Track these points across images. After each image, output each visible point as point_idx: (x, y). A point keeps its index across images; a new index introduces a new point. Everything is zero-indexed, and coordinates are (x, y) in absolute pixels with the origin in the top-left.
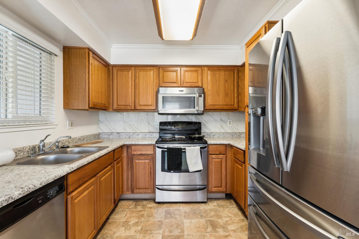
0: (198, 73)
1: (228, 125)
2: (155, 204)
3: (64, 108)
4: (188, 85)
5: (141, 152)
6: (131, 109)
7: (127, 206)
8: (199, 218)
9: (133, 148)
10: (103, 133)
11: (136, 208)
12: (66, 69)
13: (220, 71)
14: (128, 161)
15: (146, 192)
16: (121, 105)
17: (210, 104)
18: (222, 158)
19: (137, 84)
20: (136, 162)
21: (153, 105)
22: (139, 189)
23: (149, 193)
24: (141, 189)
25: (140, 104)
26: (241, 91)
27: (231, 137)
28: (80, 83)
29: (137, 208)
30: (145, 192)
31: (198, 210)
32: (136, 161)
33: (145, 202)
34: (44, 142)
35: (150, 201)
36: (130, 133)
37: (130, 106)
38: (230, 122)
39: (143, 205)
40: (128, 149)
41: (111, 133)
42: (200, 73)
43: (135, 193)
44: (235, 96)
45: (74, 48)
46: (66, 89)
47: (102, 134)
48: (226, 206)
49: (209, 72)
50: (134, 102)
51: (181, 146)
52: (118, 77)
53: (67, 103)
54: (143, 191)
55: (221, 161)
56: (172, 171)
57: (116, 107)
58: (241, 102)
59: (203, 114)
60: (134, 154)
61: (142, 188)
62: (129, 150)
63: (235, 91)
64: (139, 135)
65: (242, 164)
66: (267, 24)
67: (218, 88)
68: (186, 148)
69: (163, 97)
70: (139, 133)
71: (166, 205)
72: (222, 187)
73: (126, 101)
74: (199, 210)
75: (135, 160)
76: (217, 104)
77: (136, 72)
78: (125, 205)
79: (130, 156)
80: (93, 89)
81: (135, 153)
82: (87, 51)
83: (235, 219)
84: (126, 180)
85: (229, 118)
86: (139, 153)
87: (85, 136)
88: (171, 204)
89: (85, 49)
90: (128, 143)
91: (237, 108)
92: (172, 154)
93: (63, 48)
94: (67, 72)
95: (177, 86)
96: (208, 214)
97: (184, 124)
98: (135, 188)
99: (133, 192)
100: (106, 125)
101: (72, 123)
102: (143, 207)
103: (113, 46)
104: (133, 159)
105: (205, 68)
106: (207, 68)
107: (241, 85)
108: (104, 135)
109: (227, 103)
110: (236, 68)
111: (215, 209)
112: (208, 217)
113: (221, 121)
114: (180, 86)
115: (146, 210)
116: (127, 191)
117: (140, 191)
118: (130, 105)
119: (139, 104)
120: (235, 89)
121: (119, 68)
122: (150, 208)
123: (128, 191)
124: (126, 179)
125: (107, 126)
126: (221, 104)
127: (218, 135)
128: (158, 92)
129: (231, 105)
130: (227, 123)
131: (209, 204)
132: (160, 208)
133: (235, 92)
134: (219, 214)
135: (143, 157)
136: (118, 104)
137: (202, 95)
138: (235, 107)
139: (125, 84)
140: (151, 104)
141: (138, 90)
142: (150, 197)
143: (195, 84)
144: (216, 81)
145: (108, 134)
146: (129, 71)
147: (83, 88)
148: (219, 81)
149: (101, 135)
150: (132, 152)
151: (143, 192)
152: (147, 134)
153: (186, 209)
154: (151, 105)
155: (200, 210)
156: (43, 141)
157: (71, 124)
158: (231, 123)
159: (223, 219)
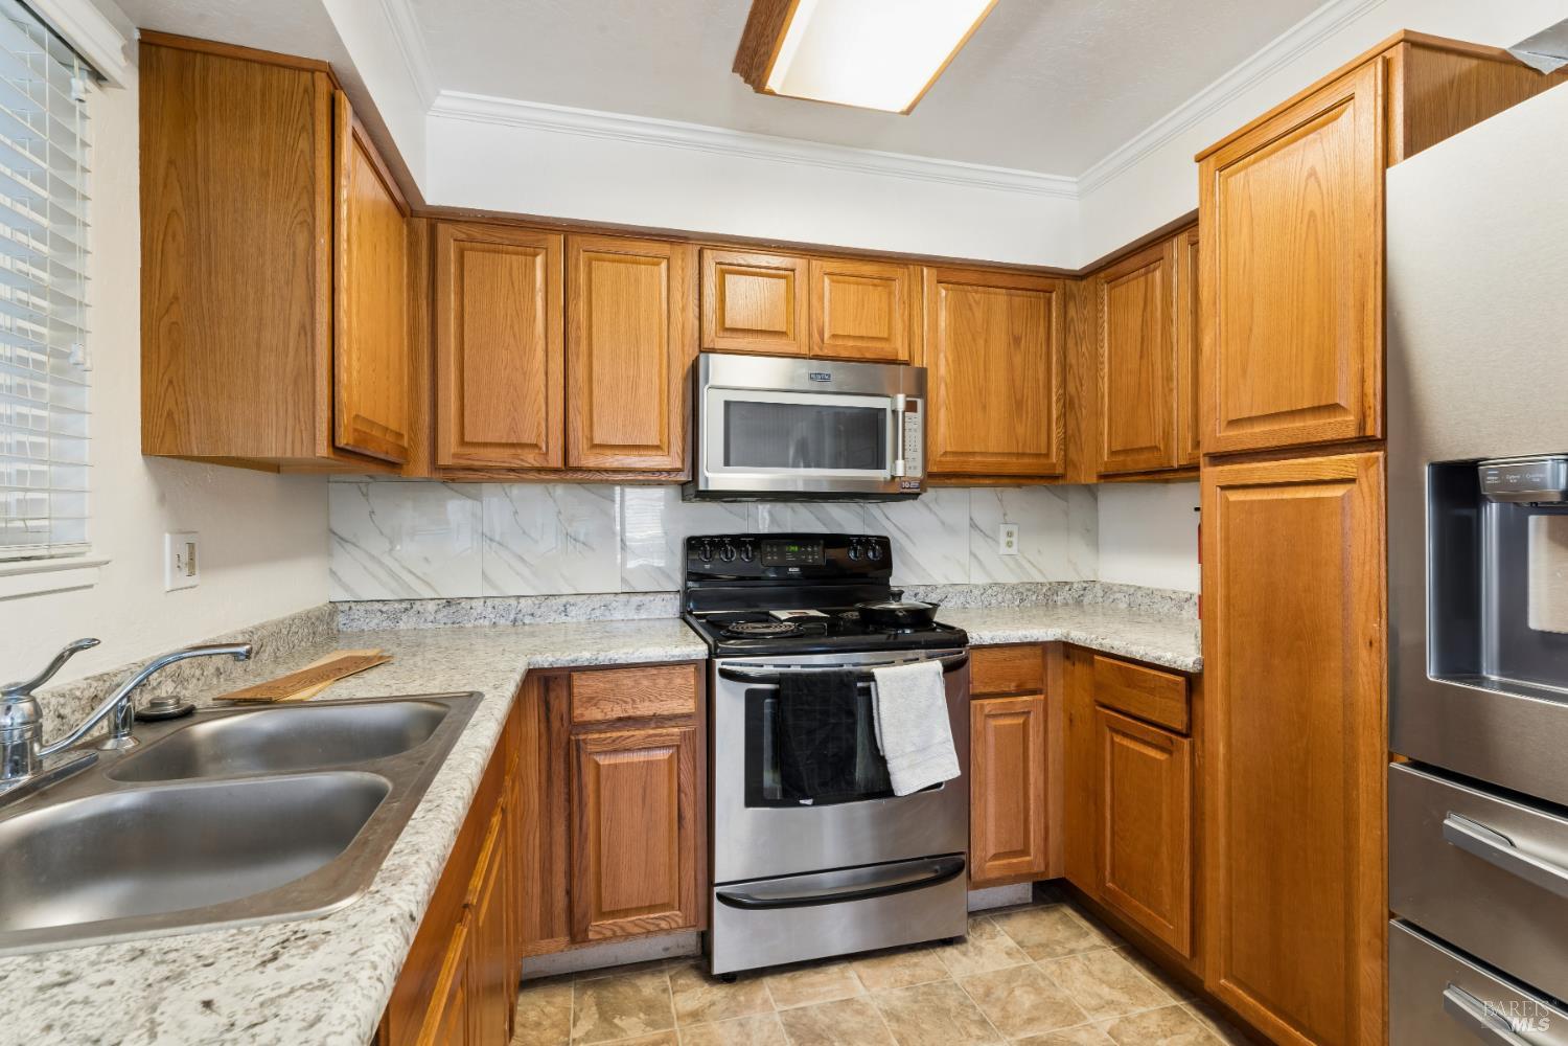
0: (890, 294)
1: (1004, 549)
2: (706, 986)
3: (148, 451)
4: (845, 348)
5: (629, 707)
6: (545, 465)
7: (554, 1025)
8: (979, 1038)
9: (583, 686)
10: (353, 605)
11: (616, 1031)
12: (165, 186)
13: (989, 293)
14: (549, 759)
15: (658, 925)
16: (485, 445)
17: (949, 449)
18: (1029, 712)
19: (578, 328)
20: (598, 766)
21: (665, 447)
22: (613, 914)
23: (669, 931)
24: (627, 912)
25: (596, 441)
26: (1076, 388)
27: (1017, 603)
28: (269, 289)
29: (623, 1030)
30: (652, 928)
31: (949, 992)
32: (597, 758)
33: (649, 986)
34: (33, 700)
35: (673, 973)
36: (522, 600)
37: (537, 451)
38: (1010, 534)
39: (649, 1007)
40: (552, 695)
41: (405, 605)
42: (901, 291)
43: (590, 941)
44: (1054, 416)
45: (225, 57)
46: (161, 318)
47: (346, 607)
48: (1059, 943)
49: (943, 293)
50: (561, 426)
51: (847, 661)
52: (467, 281)
53: (170, 414)
54: (636, 925)
55: (1025, 725)
56: (809, 802)
57: (455, 456)
58: (1076, 443)
59: (914, 496)
60: (586, 718)
61: (634, 905)
62: (557, 697)
63: (1054, 390)
64: (572, 611)
65: (1171, 740)
66: (1402, 43)
67: (982, 374)
68: (878, 672)
69: (727, 404)
70: (572, 600)
71: (768, 982)
72: (1028, 854)
73: (514, 419)
74: (951, 987)
75: (591, 756)
76: (977, 449)
77: (572, 262)
78: (538, 1024)
79: (559, 733)
80: (355, 332)
81: (594, 714)
82: (323, 85)
83: (1142, 1016)
84: (537, 875)
85: (1005, 515)
86: (617, 712)
87: (263, 626)
88: (798, 974)
89: (307, 70)
90: (551, 659)
91: (1059, 470)
92: (806, 707)
93: (141, 42)
94: (174, 210)
95: (793, 349)
96: (1007, 1003)
97: (813, 547)
98: (592, 911)
99: (579, 938)
100: (372, 557)
101: (191, 546)
102: (653, 1017)
103: (439, 102)
104: (578, 750)
105: (925, 270)
106: (934, 271)
107: (1074, 362)
108: (362, 613)
109: (1020, 445)
110: (1057, 281)
111: (1023, 970)
112: (1017, 1021)
113: (973, 532)
114: (804, 350)
115: (679, 1035)
116: (542, 939)
117: (622, 928)
118: (536, 446)
119: (592, 439)
120: (1054, 382)
121: (476, 232)
122: (696, 1016)
123: (551, 935)
124: (537, 866)
125: (380, 563)
126: (996, 451)
127: (962, 599)
128: (694, 378)
129: (1038, 455)
130: (997, 542)
131: (977, 943)
132: (749, 1005)
133: (1054, 394)
134: (1059, 997)
135: (640, 733)
136: (467, 439)
137: (916, 402)
138: (1055, 465)
139: (512, 327)
140: (657, 443)
141: (583, 359)
142: (666, 949)
143: (879, 345)
144: (973, 336)
145: (384, 609)
146: (535, 255)
147: (294, 326)
148: (986, 341)
149: (341, 619)
150: (577, 712)
151: (637, 930)
152: (614, 604)
153: (884, 993)
154: (658, 447)
155: (956, 985)
156: (27, 689)
157: (185, 558)
158: (1014, 539)
159: (1091, 1020)
